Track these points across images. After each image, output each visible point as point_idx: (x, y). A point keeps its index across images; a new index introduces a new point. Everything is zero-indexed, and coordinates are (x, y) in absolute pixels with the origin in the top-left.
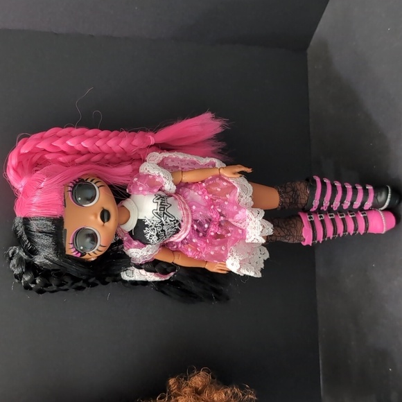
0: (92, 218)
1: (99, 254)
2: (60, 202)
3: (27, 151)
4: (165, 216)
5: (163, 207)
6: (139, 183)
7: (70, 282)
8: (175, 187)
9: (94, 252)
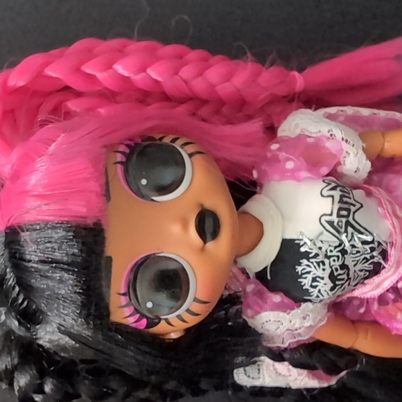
0: (176, 229)
1: (192, 321)
2: (95, 186)
3: (21, 84)
4: (350, 229)
5: (346, 208)
6: (282, 155)
7: (122, 391)
8: (369, 164)
9: (179, 317)
